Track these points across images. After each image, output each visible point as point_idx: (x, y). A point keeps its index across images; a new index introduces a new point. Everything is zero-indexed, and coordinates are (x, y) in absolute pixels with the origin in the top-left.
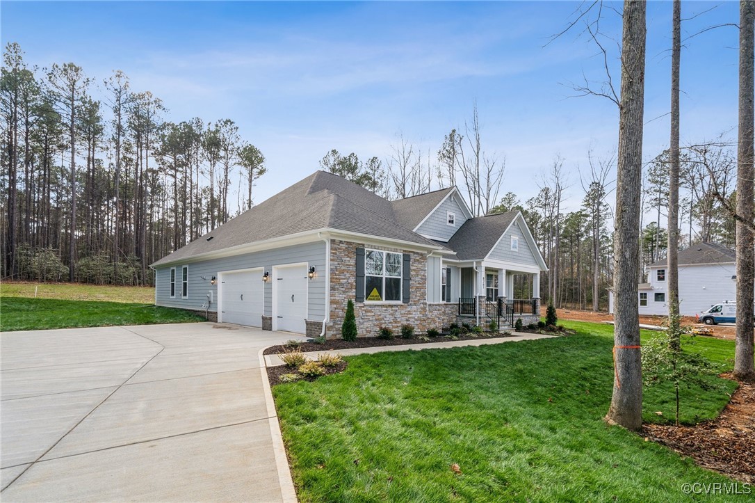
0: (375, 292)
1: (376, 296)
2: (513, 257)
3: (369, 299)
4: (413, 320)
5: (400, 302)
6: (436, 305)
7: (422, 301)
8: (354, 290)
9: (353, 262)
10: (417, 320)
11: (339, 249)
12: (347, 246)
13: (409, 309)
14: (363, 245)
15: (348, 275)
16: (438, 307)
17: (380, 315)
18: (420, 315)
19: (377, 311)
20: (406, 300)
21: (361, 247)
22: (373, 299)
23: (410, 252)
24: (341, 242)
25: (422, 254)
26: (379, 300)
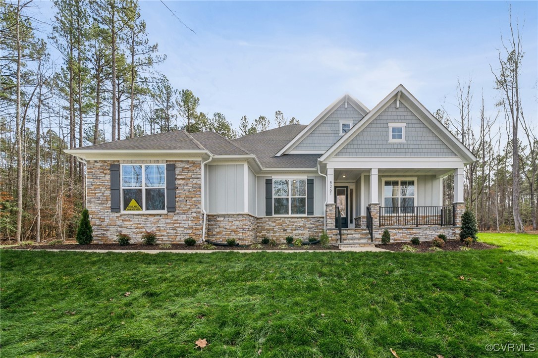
0: (133, 203)
1: (136, 207)
2: (393, 150)
3: (128, 210)
4: (183, 229)
5: (165, 211)
6: (238, 215)
7: (195, 210)
8: (110, 202)
9: (108, 177)
10: (187, 229)
11: (94, 168)
12: (102, 164)
13: (176, 218)
14: (118, 161)
15: (103, 189)
16: (241, 218)
17: (140, 224)
18: (190, 225)
19: (136, 220)
20: (172, 209)
21: (116, 163)
22: (132, 210)
23: (175, 161)
24: (95, 162)
25: (193, 162)
26: (139, 210)
